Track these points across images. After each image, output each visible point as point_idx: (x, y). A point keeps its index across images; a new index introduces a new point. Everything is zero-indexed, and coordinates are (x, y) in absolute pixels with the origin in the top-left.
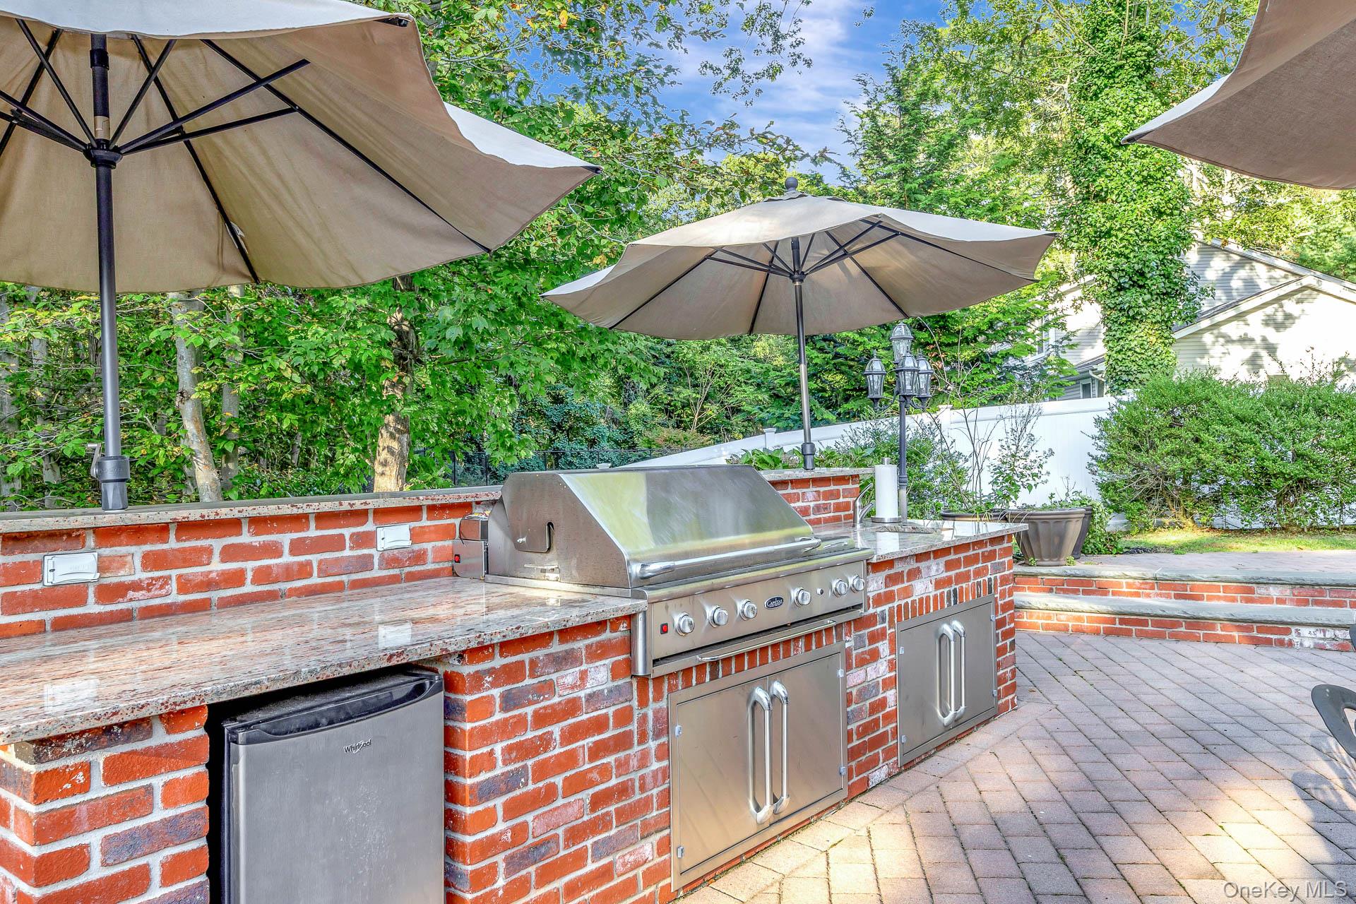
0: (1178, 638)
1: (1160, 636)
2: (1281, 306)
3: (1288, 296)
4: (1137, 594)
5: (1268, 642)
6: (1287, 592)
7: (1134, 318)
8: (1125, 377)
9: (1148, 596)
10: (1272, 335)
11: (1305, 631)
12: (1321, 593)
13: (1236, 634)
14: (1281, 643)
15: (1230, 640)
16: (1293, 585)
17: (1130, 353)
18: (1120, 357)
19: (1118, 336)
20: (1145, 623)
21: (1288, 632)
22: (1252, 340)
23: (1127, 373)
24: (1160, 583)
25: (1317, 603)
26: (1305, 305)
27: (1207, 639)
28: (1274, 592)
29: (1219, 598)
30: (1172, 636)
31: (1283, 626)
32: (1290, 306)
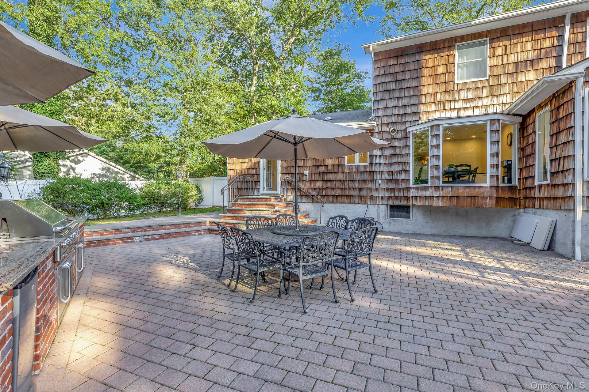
0: (105, 245)
1: (100, 246)
2: (77, 157)
3: (79, 154)
4: (89, 236)
5: (129, 242)
6: (130, 230)
7: (47, 156)
8: (43, 174)
9: (92, 236)
10: (73, 165)
11: (137, 238)
12: (138, 230)
13: (120, 241)
14: (131, 242)
15: (119, 243)
16: (131, 228)
17: (45, 167)
18: (40, 168)
19: (40, 161)
20: (95, 243)
21: (133, 239)
22: (67, 166)
23: (43, 173)
24: (96, 232)
25: (137, 232)
26: (85, 158)
27: (113, 244)
28: (127, 230)
29: (113, 234)
30: (103, 245)
31: (132, 238)
32: (80, 158)
